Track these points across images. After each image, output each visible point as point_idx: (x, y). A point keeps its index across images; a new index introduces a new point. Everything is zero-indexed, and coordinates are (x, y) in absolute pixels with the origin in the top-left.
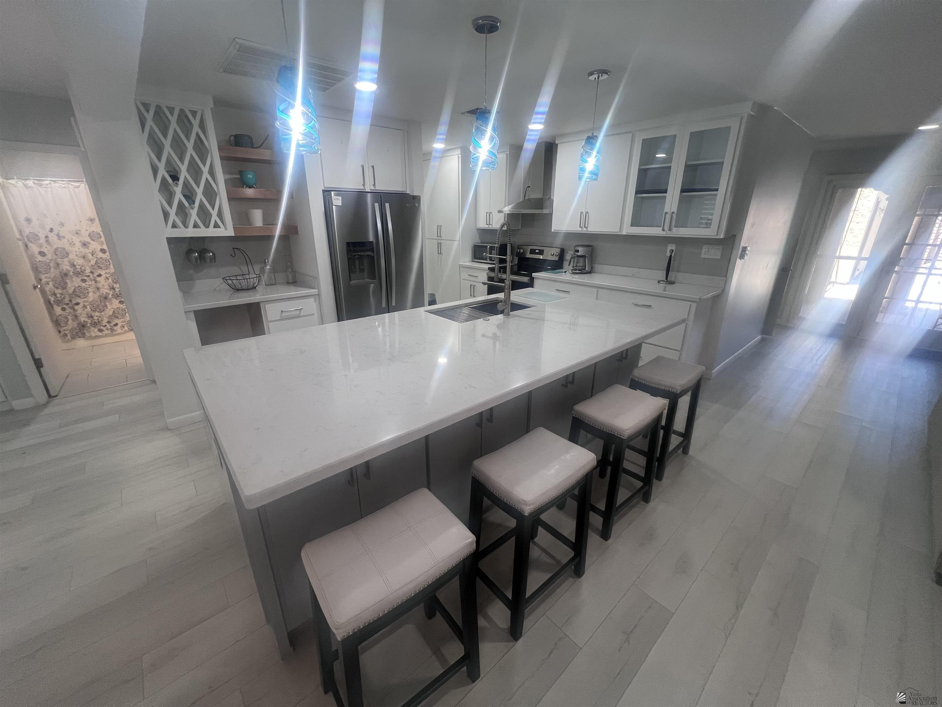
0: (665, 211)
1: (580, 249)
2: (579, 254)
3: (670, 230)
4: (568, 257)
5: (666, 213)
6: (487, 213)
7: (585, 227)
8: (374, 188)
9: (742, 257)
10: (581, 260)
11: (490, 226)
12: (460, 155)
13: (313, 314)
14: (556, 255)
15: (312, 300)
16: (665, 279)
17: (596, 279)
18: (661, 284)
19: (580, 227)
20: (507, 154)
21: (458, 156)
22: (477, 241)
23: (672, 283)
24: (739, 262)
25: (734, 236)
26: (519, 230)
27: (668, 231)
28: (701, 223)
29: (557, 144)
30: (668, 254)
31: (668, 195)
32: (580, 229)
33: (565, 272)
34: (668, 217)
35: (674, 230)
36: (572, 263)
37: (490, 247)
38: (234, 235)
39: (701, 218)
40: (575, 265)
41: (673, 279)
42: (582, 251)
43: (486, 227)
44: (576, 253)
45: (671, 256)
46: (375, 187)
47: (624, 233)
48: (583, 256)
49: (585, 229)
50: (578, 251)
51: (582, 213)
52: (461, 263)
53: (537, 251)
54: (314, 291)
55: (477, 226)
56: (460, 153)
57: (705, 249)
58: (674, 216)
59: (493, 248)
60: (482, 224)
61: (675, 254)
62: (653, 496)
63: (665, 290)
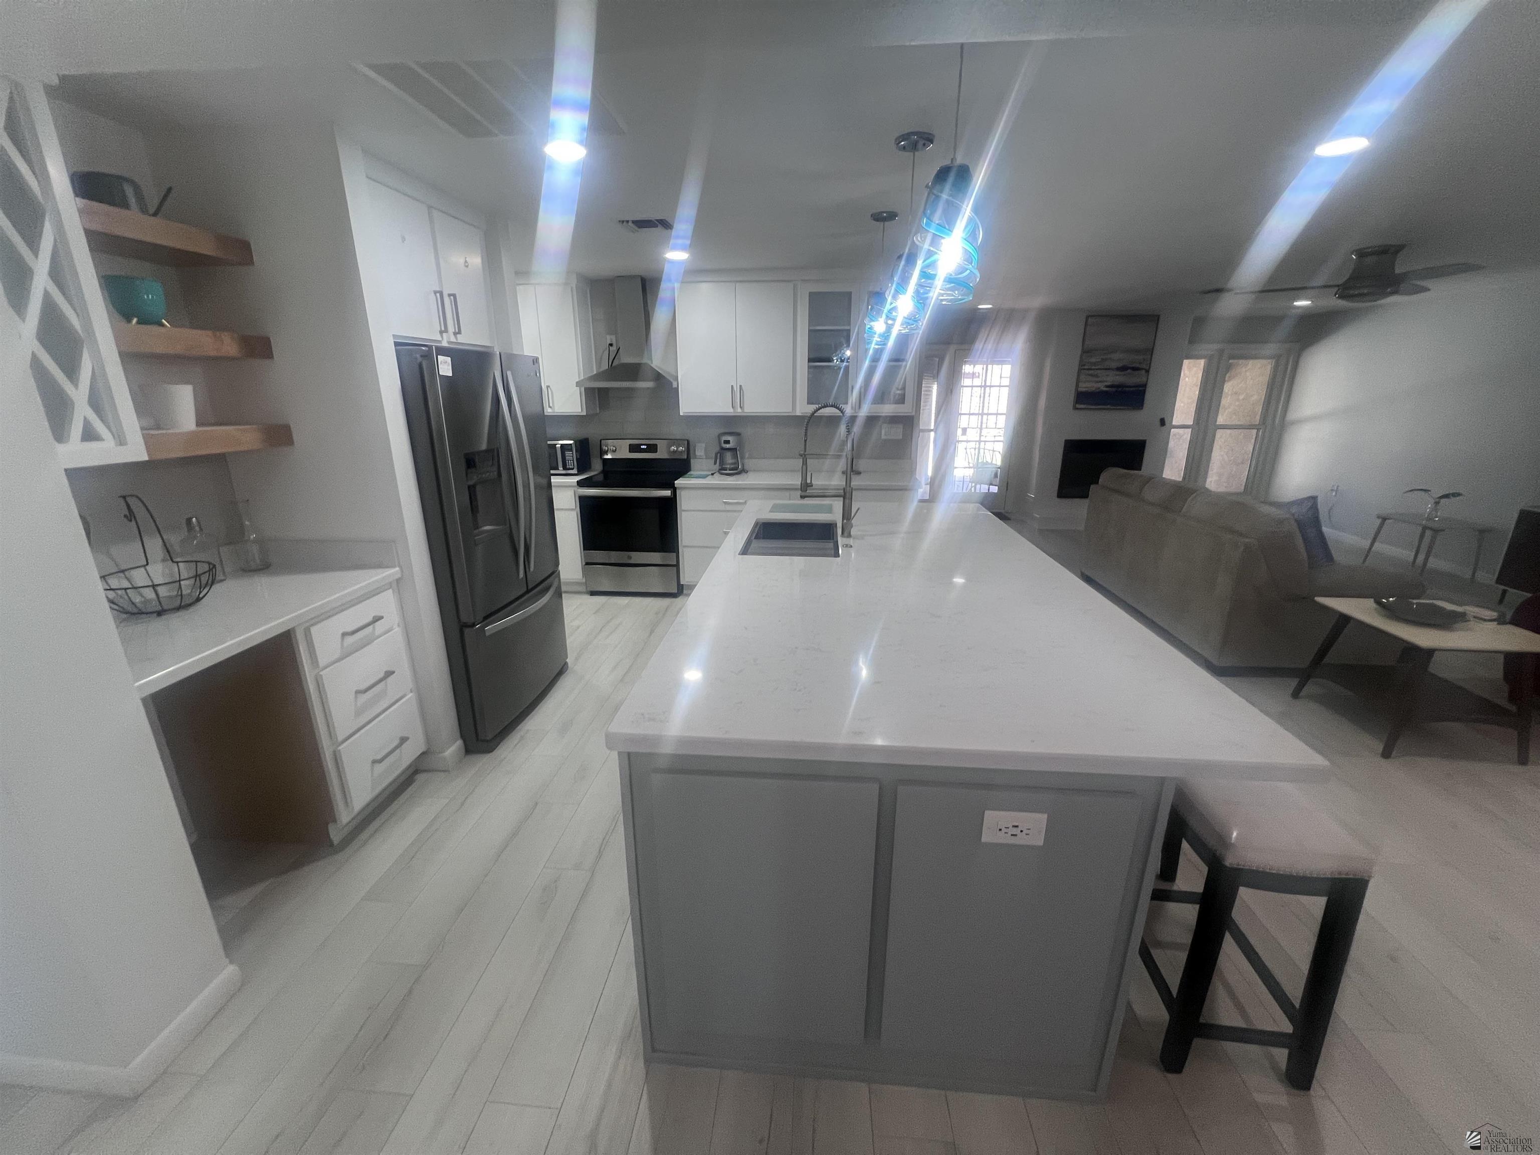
1: (729, 438)
2: (728, 446)
4: (699, 451)
5: (852, 387)
7: (740, 407)
10: (729, 454)
13: (393, 627)
15: (390, 592)
19: (734, 406)
23: (859, 472)
31: (852, 363)
32: (732, 410)
33: (712, 474)
36: (718, 461)
37: (561, 445)
38: (146, 458)
40: (722, 463)
41: (858, 469)
42: (733, 442)
44: (725, 445)
47: (798, 413)
49: (739, 410)
50: (727, 442)
51: (732, 387)
53: (643, 447)
54: (393, 572)
57: (884, 429)
59: (568, 448)
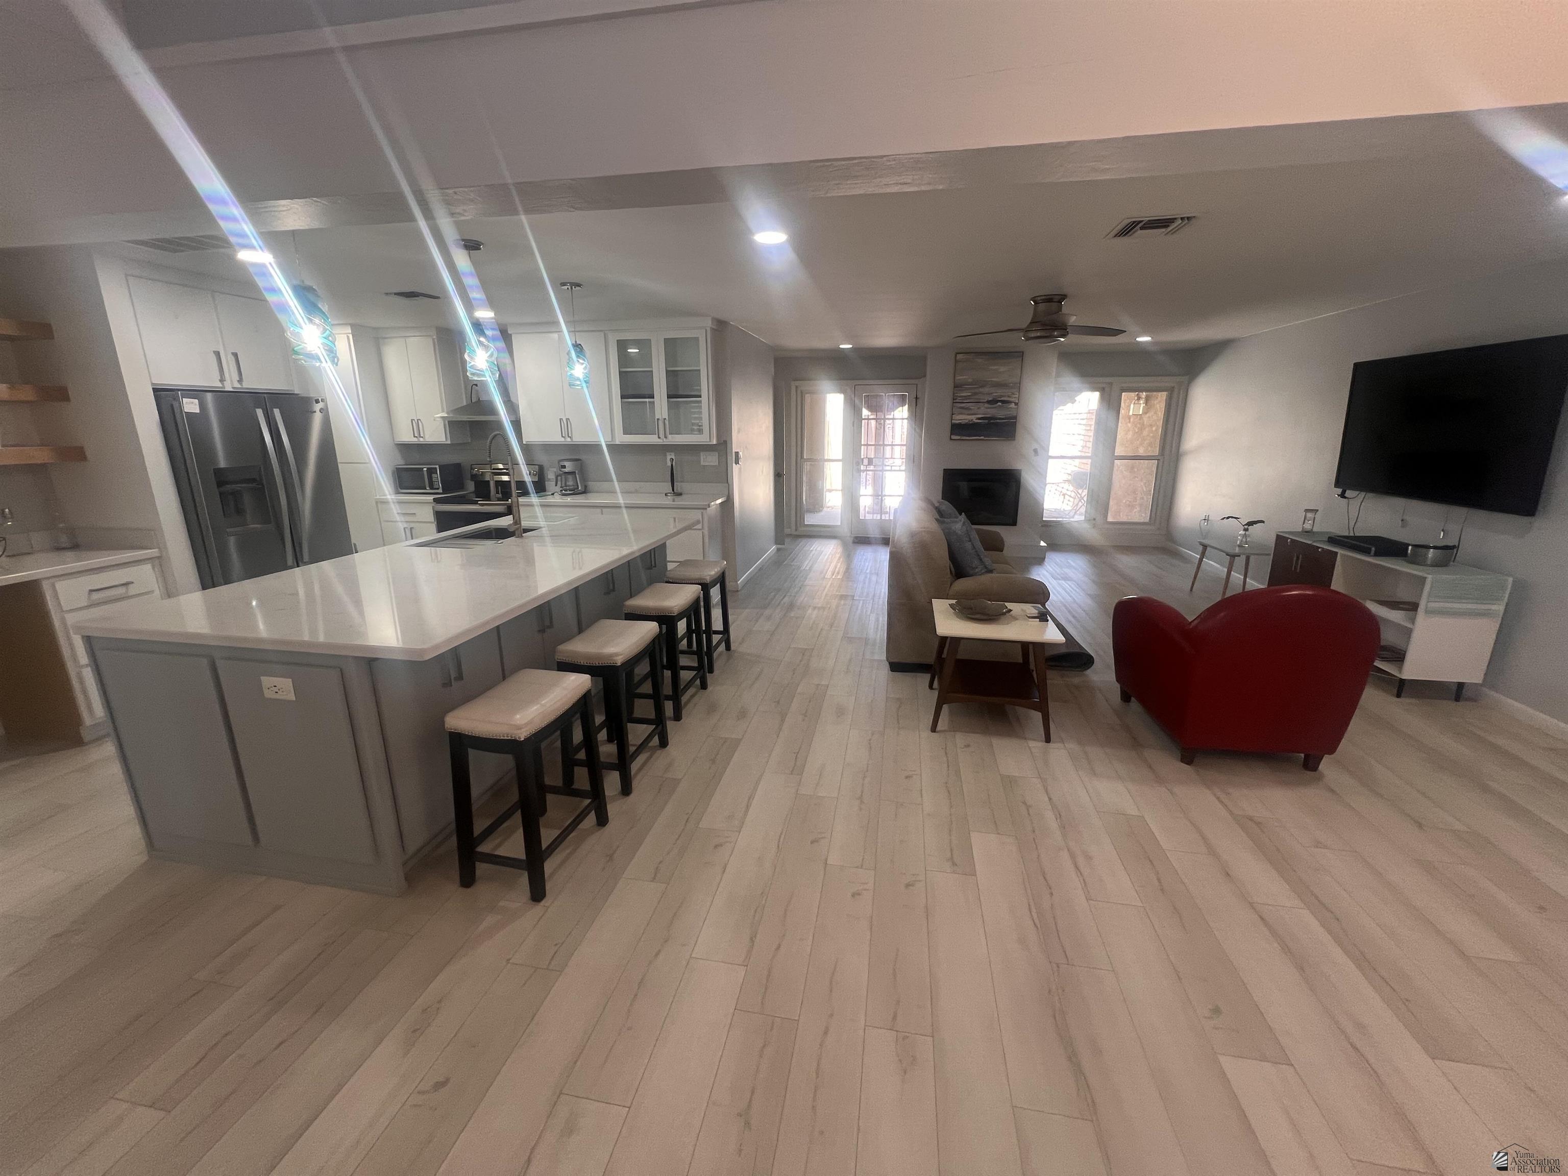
0: (656, 418)
1: (567, 464)
2: (566, 470)
3: (666, 437)
4: (550, 475)
5: (658, 419)
6: (412, 420)
7: (569, 437)
8: (240, 386)
9: (737, 462)
10: (570, 477)
11: (421, 439)
12: (351, 336)
13: (152, 592)
14: (533, 475)
15: (148, 567)
16: (671, 491)
17: (593, 499)
18: (669, 497)
19: (562, 436)
20: (433, 339)
21: (348, 337)
22: (400, 462)
23: (680, 494)
24: (735, 468)
25: (725, 442)
26: (469, 443)
27: (664, 439)
28: (692, 430)
29: (511, 335)
30: (669, 464)
31: (657, 399)
32: (563, 439)
33: (553, 494)
34: (661, 423)
35: (670, 436)
36: (559, 483)
37: (428, 468)
39: (693, 424)
40: (563, 485)
41: (680, 491)
42: (569, 466)
43: (414, 440)
44: (563, 470)
45: (672, 465)
46: (241, 384)
47: (617, 443)
48: (573, 473)
49: (569, 439)
50: (564, 467)
51: (561, 419)
52: (378, 497)
54: (151, 552)
55: (395, 440)
56: (350, 332)
57: (703, 456)
58: (667, 422)
59: (433, 471)
60: (407, 437)
61: (675, 463)
62: (709, 683)
63: (674, 501)
